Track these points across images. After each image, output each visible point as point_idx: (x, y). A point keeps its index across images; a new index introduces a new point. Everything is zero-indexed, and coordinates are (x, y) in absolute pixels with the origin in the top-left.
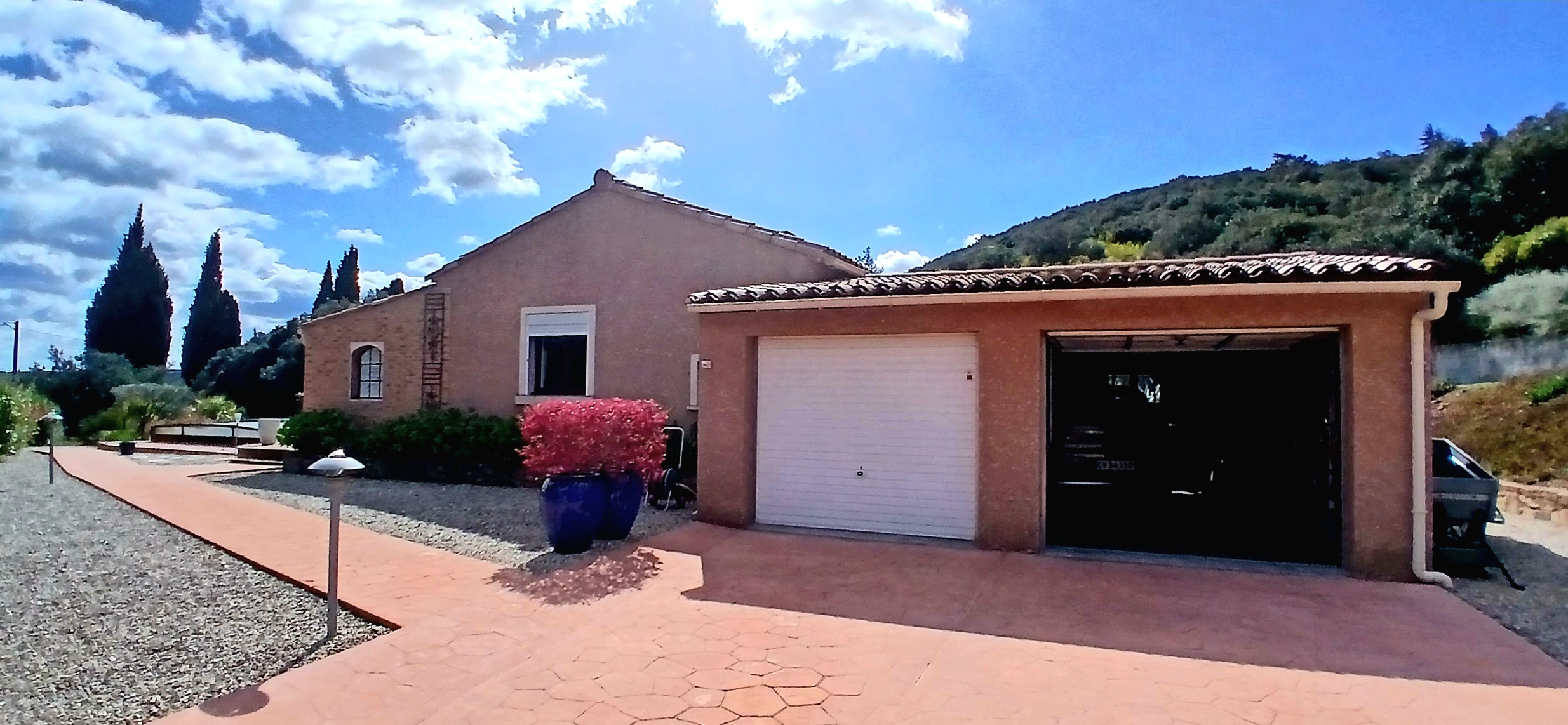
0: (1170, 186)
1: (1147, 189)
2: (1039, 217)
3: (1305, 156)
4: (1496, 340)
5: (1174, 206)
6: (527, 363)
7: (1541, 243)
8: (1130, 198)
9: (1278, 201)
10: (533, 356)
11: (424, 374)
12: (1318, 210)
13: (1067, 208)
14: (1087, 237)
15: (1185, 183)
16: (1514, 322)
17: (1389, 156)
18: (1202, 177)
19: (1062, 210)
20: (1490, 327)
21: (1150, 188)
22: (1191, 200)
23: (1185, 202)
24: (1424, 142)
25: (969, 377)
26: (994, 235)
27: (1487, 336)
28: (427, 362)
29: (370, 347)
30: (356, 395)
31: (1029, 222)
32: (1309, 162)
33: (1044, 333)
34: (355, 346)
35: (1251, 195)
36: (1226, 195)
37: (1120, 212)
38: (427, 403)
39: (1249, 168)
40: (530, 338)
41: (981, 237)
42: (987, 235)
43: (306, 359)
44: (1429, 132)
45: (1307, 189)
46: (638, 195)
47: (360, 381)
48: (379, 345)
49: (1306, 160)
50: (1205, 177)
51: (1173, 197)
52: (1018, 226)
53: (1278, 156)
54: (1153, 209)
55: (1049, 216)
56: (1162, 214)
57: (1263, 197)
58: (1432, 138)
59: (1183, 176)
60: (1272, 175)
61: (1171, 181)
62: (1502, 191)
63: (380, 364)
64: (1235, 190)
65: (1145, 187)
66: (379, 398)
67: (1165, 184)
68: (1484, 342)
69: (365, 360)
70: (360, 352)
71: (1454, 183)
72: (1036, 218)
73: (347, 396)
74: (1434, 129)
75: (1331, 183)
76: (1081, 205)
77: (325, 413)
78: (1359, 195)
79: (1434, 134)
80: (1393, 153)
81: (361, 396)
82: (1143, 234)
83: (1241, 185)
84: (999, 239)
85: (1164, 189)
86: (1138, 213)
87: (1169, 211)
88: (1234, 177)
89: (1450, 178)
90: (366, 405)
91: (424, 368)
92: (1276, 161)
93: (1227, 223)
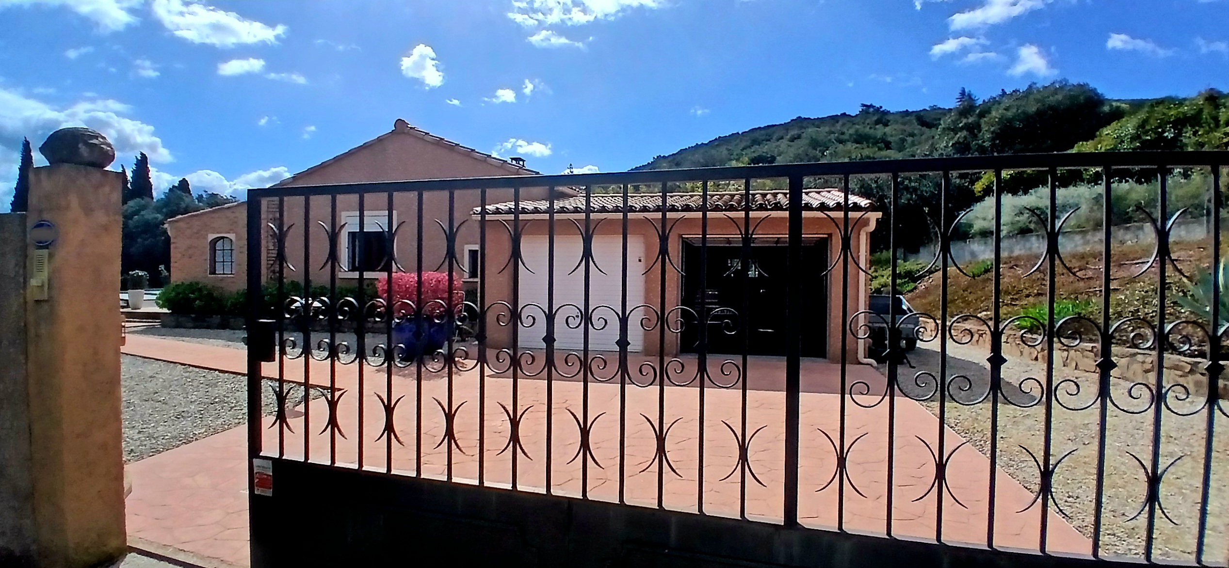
0: (790, 124)
1: (775, 125)
2: (699, 143)
3: (881, 107)
4: (976, 239)
5: (792, 140)
6: (347, 250)
7: (1009, 176)
8: (763, 132)
9: (860, 139)
10: (351, 245)
11: (268, 257)
12: (885, 146)
13: (720, 137)
14: (731, 160)
15: (800, 122)
16: (986, 227)
17: (935, 109)
18: (812, 118)
19: (716, 139)
20: (973, 231)
21: (777, 125)
22: (804, 135)
23: (799, 137)
24: (959, 100)
25: (640, 261)
26: (667, 155)
27: (970, 236)
28: (270, 248)
29: (223, 238)
30: (213, 272)
31: (692, 147)
32: (883, 111)
33: (680, 236)
34: (212, 237)
35: (843, 133)
36: (826, 133)
37: (755, 142)
38: (271, 278)
39: (845, 114)
40: (349, 233)
41: (658, 157)
42: (662, 156)
43: (172, 246)
44: (963, 93)
45: (880, 131)
46: (427, 138)
47: (215, 262)
48: (232, 236)
49: (881, 110)
50: (815, 119)
51: (794, 132)
52: (684, 149)
53: (864, 105)
54: (778, 140)
55: (706, 143)
56: (784, 144)
57: (851, 135)
58: (964, 95)
59: (800, 117)
60: (858, 119)
61: (792, 120)
62: (993, 140)
63: (231, 250)
64: (833, 129)
65: (774, 124)
66: (231, 274)
67: (788, 123)
68: (968, 240)
69: (219, 245)
70: (214, 242)
71: (964, 133)
72: (697, 144)
73: (207, 272)
74: (967, 90)
75: (896, 127)
76: (729, 136)
77: (191, 284)
78: (913, 136)
79: (966, 94)
80: (938, 106)
81: (217, 273)
82: (770, 159)
83: (838, 126)
84: (670, 159)
85: (786, 126)
86: (768, 142)
87: (788, 142)
88: (834, 119)
89: (962, 129)
90: (222, 280)
91: (268, 253)
92: (862, 109)
93: (825, 154)
